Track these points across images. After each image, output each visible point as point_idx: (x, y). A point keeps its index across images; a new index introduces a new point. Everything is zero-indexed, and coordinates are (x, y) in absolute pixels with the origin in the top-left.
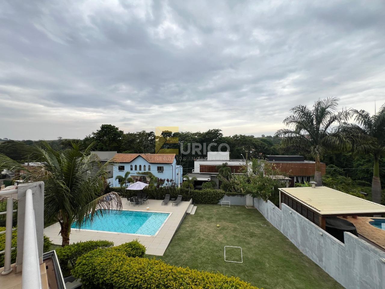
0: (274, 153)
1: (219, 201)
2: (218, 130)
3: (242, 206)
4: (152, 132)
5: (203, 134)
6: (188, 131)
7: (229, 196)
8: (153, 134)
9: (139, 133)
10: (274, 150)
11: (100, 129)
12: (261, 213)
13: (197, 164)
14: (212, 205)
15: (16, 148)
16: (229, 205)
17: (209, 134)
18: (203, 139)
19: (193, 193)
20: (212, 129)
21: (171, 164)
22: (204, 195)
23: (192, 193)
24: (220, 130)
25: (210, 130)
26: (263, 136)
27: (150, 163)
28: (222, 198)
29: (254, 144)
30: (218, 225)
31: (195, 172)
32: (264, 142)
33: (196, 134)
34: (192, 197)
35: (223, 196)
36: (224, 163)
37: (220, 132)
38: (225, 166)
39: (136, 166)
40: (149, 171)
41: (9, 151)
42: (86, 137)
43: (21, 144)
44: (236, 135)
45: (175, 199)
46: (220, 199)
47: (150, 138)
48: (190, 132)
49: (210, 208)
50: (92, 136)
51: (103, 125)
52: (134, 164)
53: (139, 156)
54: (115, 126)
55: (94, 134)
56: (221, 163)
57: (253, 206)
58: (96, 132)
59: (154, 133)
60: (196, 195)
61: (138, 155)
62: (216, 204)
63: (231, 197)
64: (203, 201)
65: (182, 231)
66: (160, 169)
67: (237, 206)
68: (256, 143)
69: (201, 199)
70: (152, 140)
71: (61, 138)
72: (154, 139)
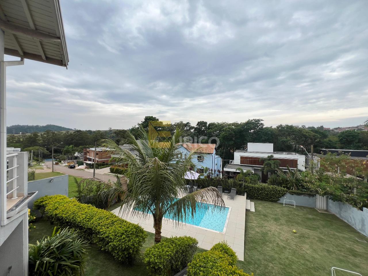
0: (329, 146)
1: (279, 199)
2: (259, 120)
3: (311, 208)
4: (188, 123)
5: (240, 124)
6: (224, 122)
7: (293, 195)
8: (189, 124)
9: (177, 124)
10: (330, 142)
11: (144, 120)
12: (346, 221)
13: (238, 155)
14: (271, 202)
15: (82, 136)
16: (293, 205)
17: (248, 124)
18: (242, 129)
19: (248, 187)
20: (252, 119)
21: (211, 154)
22: (261, 190)
23: (246, 187)
24: (262, 120)
25: (249, 120)
26: (304, 127)
28: (283, 196)
29: (305, 135)
30: (294, 231)
31: (235, 163)
32: (315, 133)
33: (233, 124)
34: (246, 192)
35: (285, 194)
36: (270, 155)
37: (262, 122)
38: (270, 158)
41: (78, 138)
42: (132, 127)
43: (86, 133)
44: (281, 125)
45: (228, 192)
46: (280, 197)
47: (186, 128)
48: (227, 122)
49: (270, 206)
50: (137, 126)
51: (146, 117)
54: (156, 118)
55: (139, 124)
56: (266, 156)
57: (327, 211)
58: (140, 123)
60: (251, 190)
62: (276, 201)
63: (295, 196)
64: (259, 197)
65: (252, 232)
66: (200, 158)
67: (304, 207)
68: (307, 134)
69: (257, 194)
70: (187, 130)
71: (111, 128)
72: (190, 129)
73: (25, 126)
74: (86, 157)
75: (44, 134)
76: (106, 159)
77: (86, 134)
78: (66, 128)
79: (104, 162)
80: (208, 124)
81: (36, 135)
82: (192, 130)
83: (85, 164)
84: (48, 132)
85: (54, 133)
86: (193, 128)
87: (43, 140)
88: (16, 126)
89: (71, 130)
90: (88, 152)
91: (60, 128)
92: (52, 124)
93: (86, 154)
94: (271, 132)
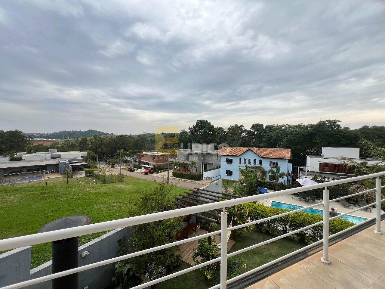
2: (335, 121)
4: (241, 126)
11: (195, 124)
13: (315, 161)
20: (325, 120)
21: (287, 159)
24: (339, 121)
25: (322, 121)
27: (262, 158)
31: (310, 171)
37: (338, 123)
39: (245, 160)
40: (260, 166)
45: (354, 202)
51: (198, 120)
52: (242, 158)
53: (250, 149)
54: (207, 121)
59: (244, 127)
61: (248, 149)
66: (273, 165)
71: (145, 132)
72: (241, 133)
73: (71, 131)
74: (140, 161)
75: (92, 139)
76: (161, 163)
77: (128, 138)
78: (104, 133)
79: (160, 166)
80: (264, 127)
81: (86, 140)
82: (244, 134)
83: (143, 168)
84: (95, 137)
85: (100, 138)
86: (245, 131)
87: (92, 145)
88: (63, 131)
89: (109, 134)
90: (143, 156)
91: (99, 132)
92: (93, 129)
93: (140, 158)
94: (355, 135)
